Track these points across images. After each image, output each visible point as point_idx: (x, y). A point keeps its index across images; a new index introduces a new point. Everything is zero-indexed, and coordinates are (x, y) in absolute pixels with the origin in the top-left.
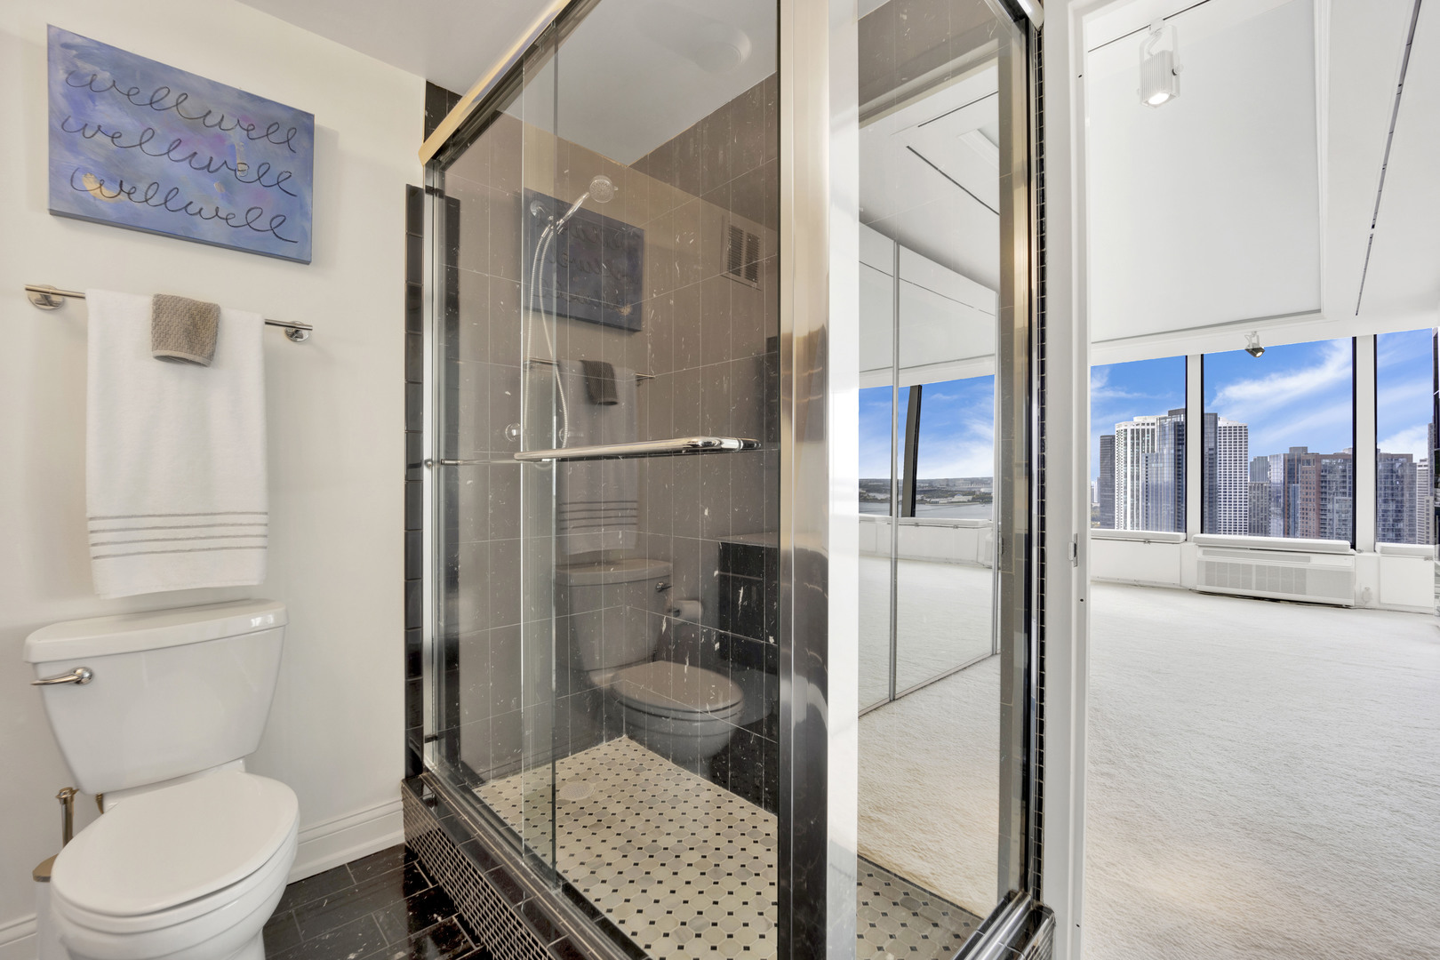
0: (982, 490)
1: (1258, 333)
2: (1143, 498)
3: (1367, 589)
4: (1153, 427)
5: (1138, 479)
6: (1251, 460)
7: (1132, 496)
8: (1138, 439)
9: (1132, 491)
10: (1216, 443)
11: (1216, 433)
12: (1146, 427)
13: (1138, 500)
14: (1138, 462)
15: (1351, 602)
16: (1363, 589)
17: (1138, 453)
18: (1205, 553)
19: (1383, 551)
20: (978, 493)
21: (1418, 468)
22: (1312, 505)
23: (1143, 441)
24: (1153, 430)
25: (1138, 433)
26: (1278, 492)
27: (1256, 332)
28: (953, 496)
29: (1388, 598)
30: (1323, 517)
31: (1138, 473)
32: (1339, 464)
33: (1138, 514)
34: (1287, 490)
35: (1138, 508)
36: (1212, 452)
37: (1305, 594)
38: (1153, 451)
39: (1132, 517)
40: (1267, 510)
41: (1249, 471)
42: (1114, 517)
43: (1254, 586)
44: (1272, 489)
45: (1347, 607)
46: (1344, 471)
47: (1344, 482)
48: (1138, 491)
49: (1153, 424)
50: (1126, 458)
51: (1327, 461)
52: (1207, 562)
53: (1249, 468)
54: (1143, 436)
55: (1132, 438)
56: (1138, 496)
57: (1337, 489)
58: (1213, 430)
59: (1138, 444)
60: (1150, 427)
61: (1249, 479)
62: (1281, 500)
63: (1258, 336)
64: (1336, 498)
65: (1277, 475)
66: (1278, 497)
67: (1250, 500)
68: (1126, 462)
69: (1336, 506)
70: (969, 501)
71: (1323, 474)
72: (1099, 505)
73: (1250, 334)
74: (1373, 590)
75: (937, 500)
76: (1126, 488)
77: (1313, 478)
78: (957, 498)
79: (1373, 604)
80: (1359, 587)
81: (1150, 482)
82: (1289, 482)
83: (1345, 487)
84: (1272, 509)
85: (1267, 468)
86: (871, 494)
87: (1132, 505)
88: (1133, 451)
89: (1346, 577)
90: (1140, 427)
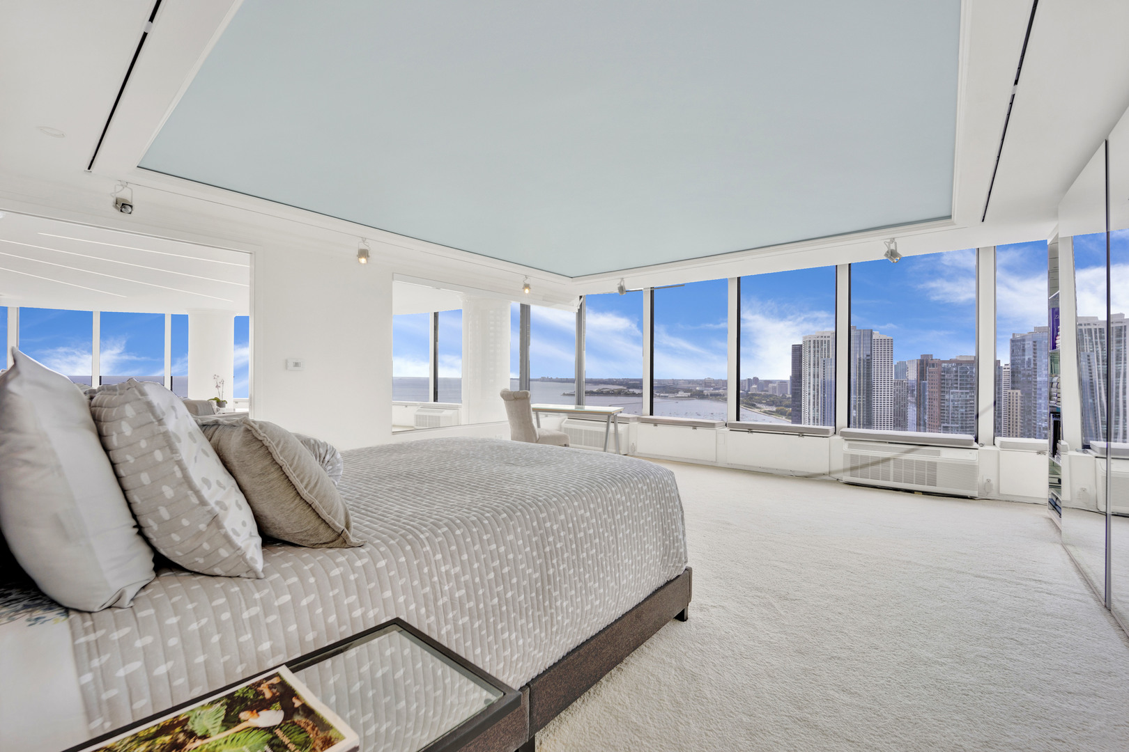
0: (698, 388)
1: (896, 240)
2: (821, 391)
3: (989, 481)
4: (828, 339)
5: (818, 377)
6: (895, 363)
7: (814, 390)
8: (818, 347)
9: (814, 386)
10: (871, 351)
11: (871, 344)
12: (823, 339)
13: (818, 392)
14: (818, 365)
15: (975, 494)
16: (985, 481)
17: (818, 358)
18: (850, 446)
19: (1003, 445)
20: (694, 390)
21: (1004, 370)
22: (936, 395)
23: (822, 349)
24: (829, 341)
25: (818, 343)
26: (913, 386)
27: (894, 239)
28: (677, 392)
29: (1006, 489)
30: (943, 405)
31: (818, 372)
32: (953, 367)
33: (818, 403)
34: (919, 385)
35: (818, 398)
36: (868, 358)
37: (935, 486)
38: (828, 357)
39: (814, 405)
40: (905, 399)
41: (893, 371)
42: (801, 405)
43: (892, 478)
44: (909, 385)
45: (972, 498)
46: (956, 372)
47: (957, 380)
48: (818, 385)
49: (828, 337)
50: (810, 361)
51: (946, 364)
52: (852, 455)
53: (893, 369)
54: (822, 345)
55: (814, 347)
56: (818, 389)
57: (952, 385)
58: (869, 342)
59: (818, 352)
60: (827, 339)
61: (893, 377)
62: (915, 393)
63: (896, 243)
64: (951, 391)
65: (912, 375)
66: (913, 390)
67: (894, 392)
68: (810, 365)
69: (952, 396)
70: (689, 397)
71: (943, 374)
72: (791, 396)
73: (889, 241)
74: (994, 482)
75: (667, 395)
76: (809, 383)
77: (936, 377)
78: (681, 394)
79: (993, 495)
80: (981, 479)
81: (826, 379)
82: (920, 380)
83: (957, 384)
84: (909, 398)
85: (906, 369)
86: (631, 390)
87: (814, 396)
88: (815, 356)
89: (971, 469)
90: (820, 339)
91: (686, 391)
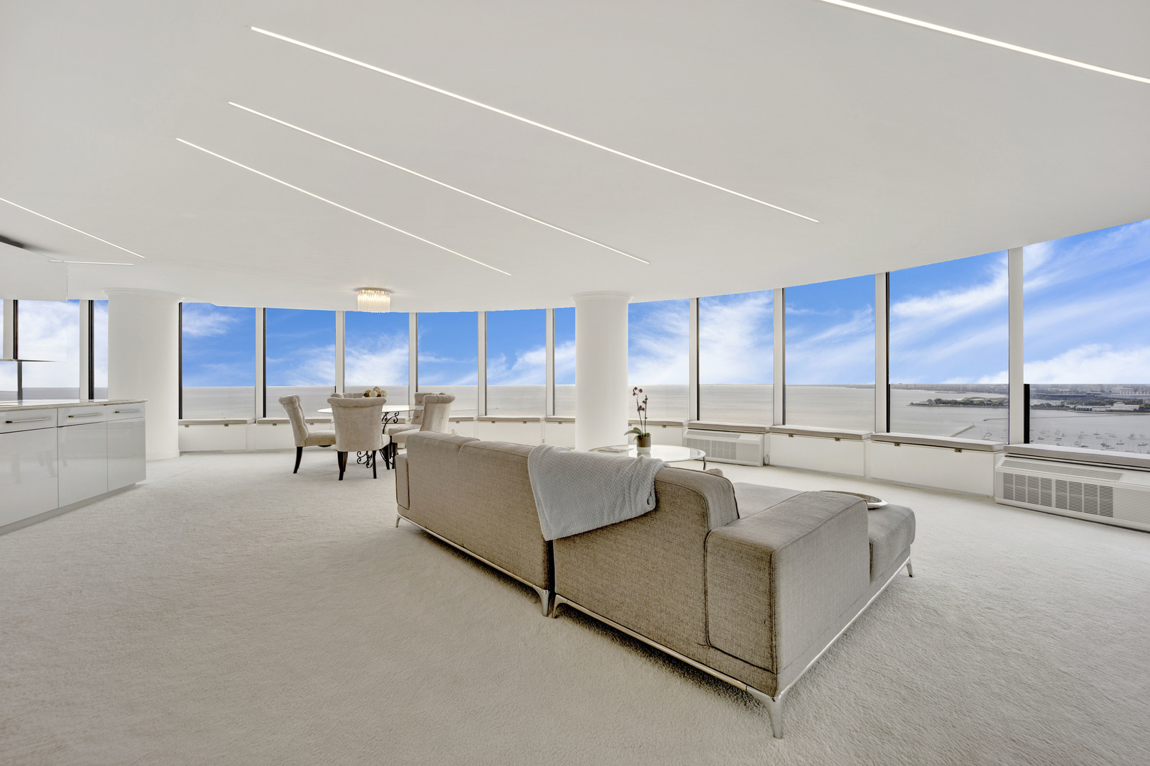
91: (1127, 402)
